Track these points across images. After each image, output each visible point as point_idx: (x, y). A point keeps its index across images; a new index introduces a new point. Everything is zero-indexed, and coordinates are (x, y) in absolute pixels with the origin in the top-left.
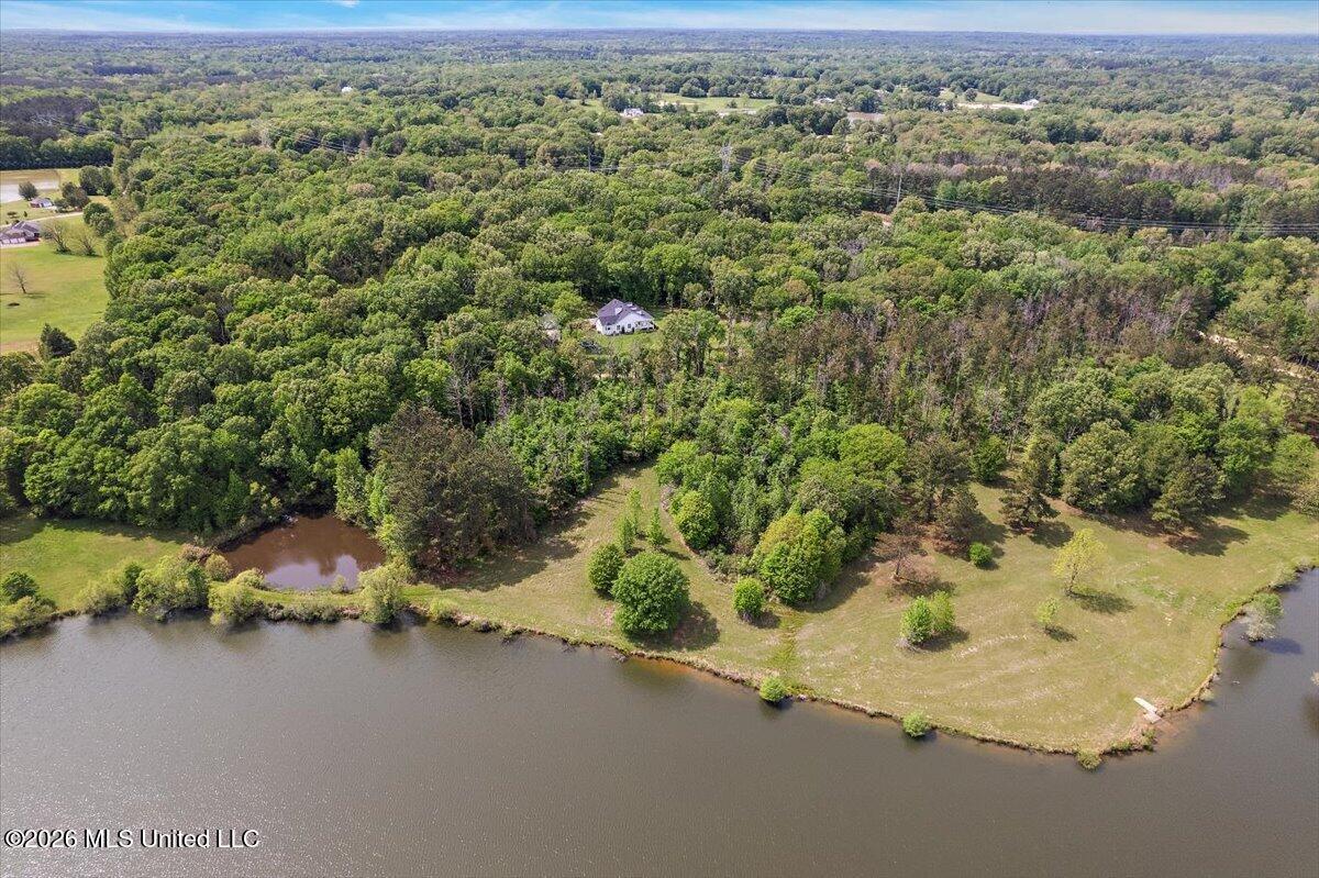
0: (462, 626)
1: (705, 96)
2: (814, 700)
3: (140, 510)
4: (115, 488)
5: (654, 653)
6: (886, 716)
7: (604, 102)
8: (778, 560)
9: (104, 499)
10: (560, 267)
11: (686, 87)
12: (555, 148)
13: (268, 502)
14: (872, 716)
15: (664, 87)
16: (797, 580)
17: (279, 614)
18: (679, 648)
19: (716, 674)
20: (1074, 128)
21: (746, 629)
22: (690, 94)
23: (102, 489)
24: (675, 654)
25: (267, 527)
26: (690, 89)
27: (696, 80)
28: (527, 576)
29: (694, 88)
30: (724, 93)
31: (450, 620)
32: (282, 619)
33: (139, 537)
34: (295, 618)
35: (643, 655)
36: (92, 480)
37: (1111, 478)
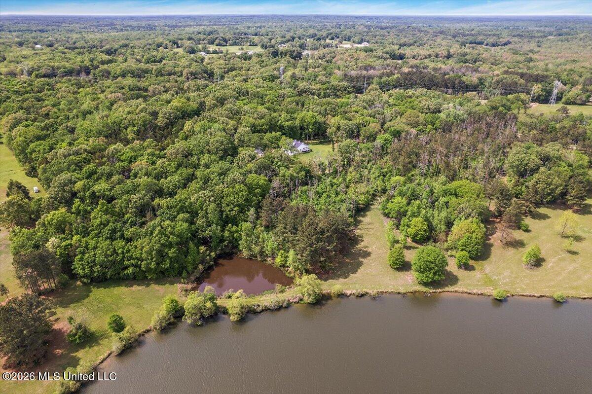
0: (349, 296)
1: (226, 45)
2: (513, 295)
3: (149, 270)
4: (133, 261)
5: (440, 290)
6: (544, 296)
7: (184, 49)
8: (467, 241)
9: (126, 268)
10: (262, 126)
11: (217, 42)
12: (192, 71)
13: (209, 255)
14: (538, 297)
15: (206, 42)
16: (478, 248)
17: (260, 308)
18: (447, 286)
19: (469, 293)
20: (394, 54)
21: (467, 273)
22: (219, 45)
23: (126, 263)
24: (447, 289)
25: (210, 268)
26: (220, 43)
27: (221, 39)
28: (358, 268)
29: (221, 42)
30: (235, 44)
31: (343, 294)
32: (262, 311)
33: (148, 285)
34: (269, 309)
35: (436, 292)
36: (119, 258)
37: (552, 190)
